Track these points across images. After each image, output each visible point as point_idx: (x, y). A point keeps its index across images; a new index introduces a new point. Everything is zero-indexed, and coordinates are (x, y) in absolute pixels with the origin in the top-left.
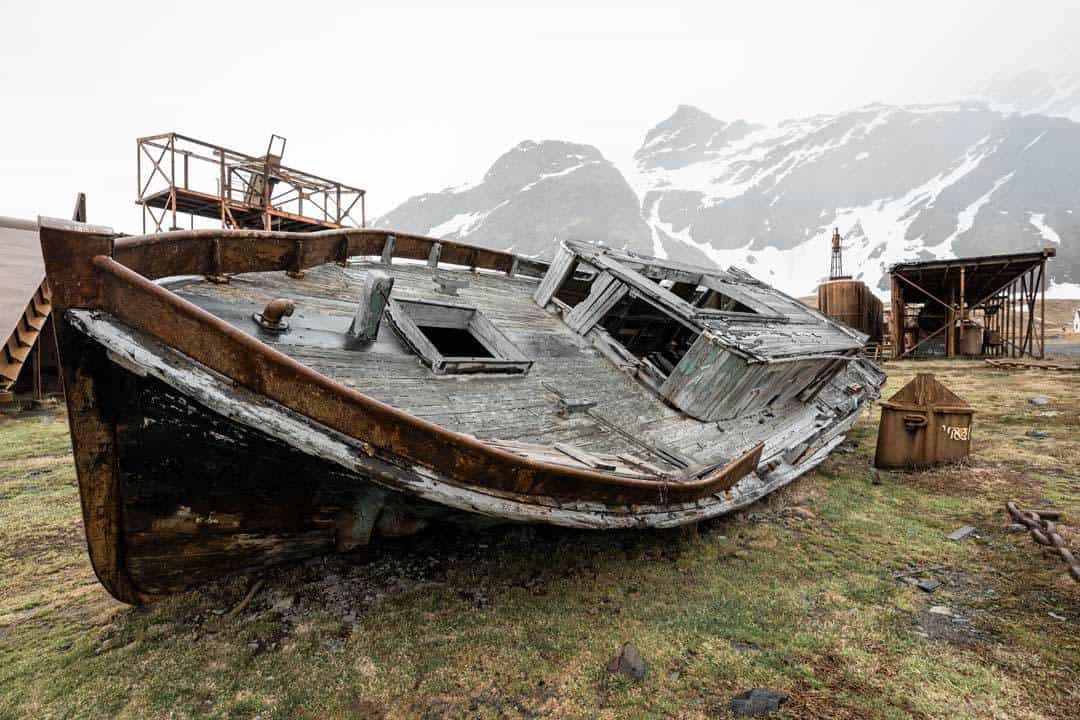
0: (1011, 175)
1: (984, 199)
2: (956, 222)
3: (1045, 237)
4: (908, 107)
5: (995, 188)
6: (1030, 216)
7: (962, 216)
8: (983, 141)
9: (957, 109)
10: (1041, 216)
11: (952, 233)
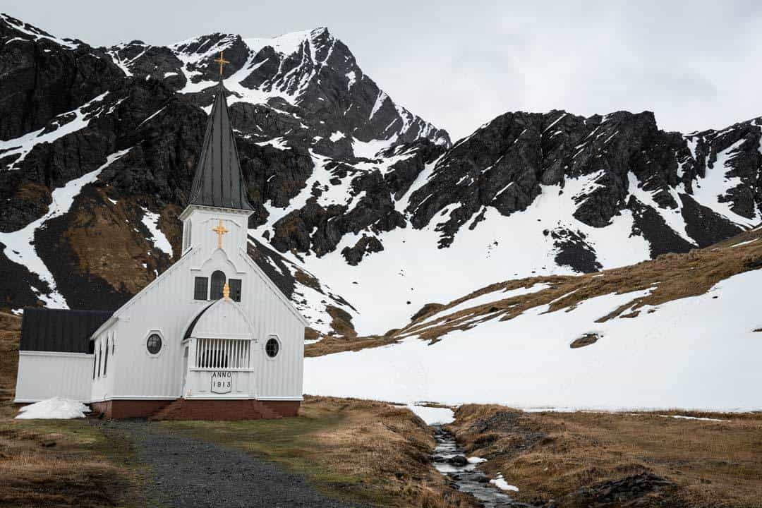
0: (127, 151)
1: (91, 177)
2: (49, 200)
3: (156, 245)
4: (11, 19)
5: (106, 165)
6: (143, 213)
7: (57, 194)
8: (100, 98)
9: (74, 47)
10: (156, 217)
11: (39, 217)
